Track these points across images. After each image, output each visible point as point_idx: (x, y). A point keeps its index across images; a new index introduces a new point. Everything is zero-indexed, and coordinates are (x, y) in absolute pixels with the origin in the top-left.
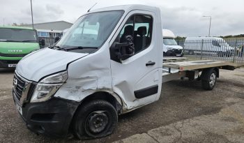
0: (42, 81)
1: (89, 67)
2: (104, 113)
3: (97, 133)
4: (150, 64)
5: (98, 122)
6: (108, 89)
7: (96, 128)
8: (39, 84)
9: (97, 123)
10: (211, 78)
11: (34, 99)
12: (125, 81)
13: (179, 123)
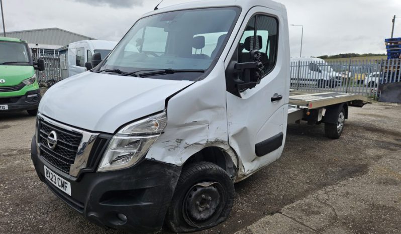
0: (120, 132)
1: (198, 105)
2: (214, 185)
3: (202, 221)
4: (276, 99)
5: (203, 202)
6: (222, 142)
7: (200, 212)
8: (115, 137)
9: (202, 204)
10: (340, 120)
11: (105, 165)
12: (245, 128)
13: (320, 192)
